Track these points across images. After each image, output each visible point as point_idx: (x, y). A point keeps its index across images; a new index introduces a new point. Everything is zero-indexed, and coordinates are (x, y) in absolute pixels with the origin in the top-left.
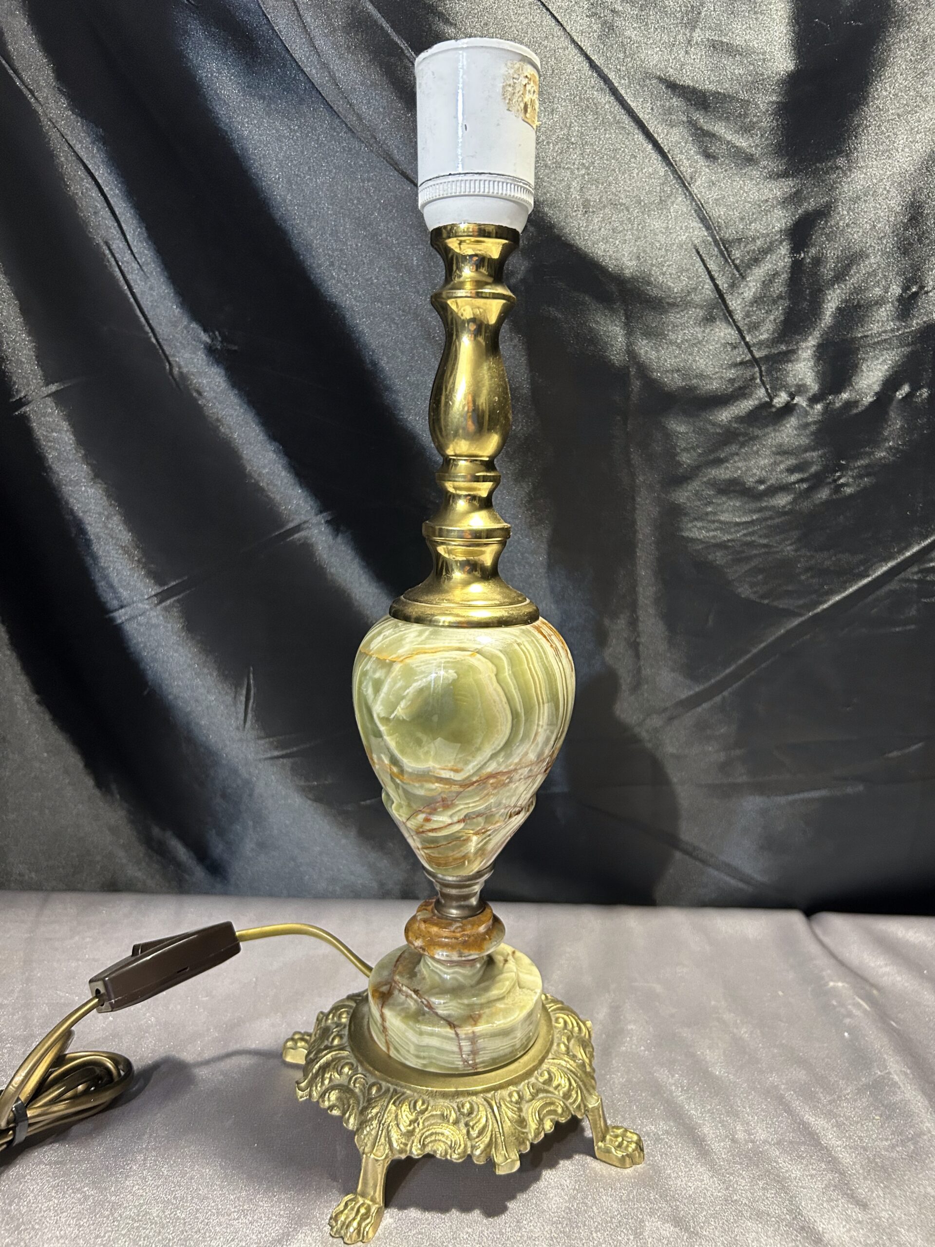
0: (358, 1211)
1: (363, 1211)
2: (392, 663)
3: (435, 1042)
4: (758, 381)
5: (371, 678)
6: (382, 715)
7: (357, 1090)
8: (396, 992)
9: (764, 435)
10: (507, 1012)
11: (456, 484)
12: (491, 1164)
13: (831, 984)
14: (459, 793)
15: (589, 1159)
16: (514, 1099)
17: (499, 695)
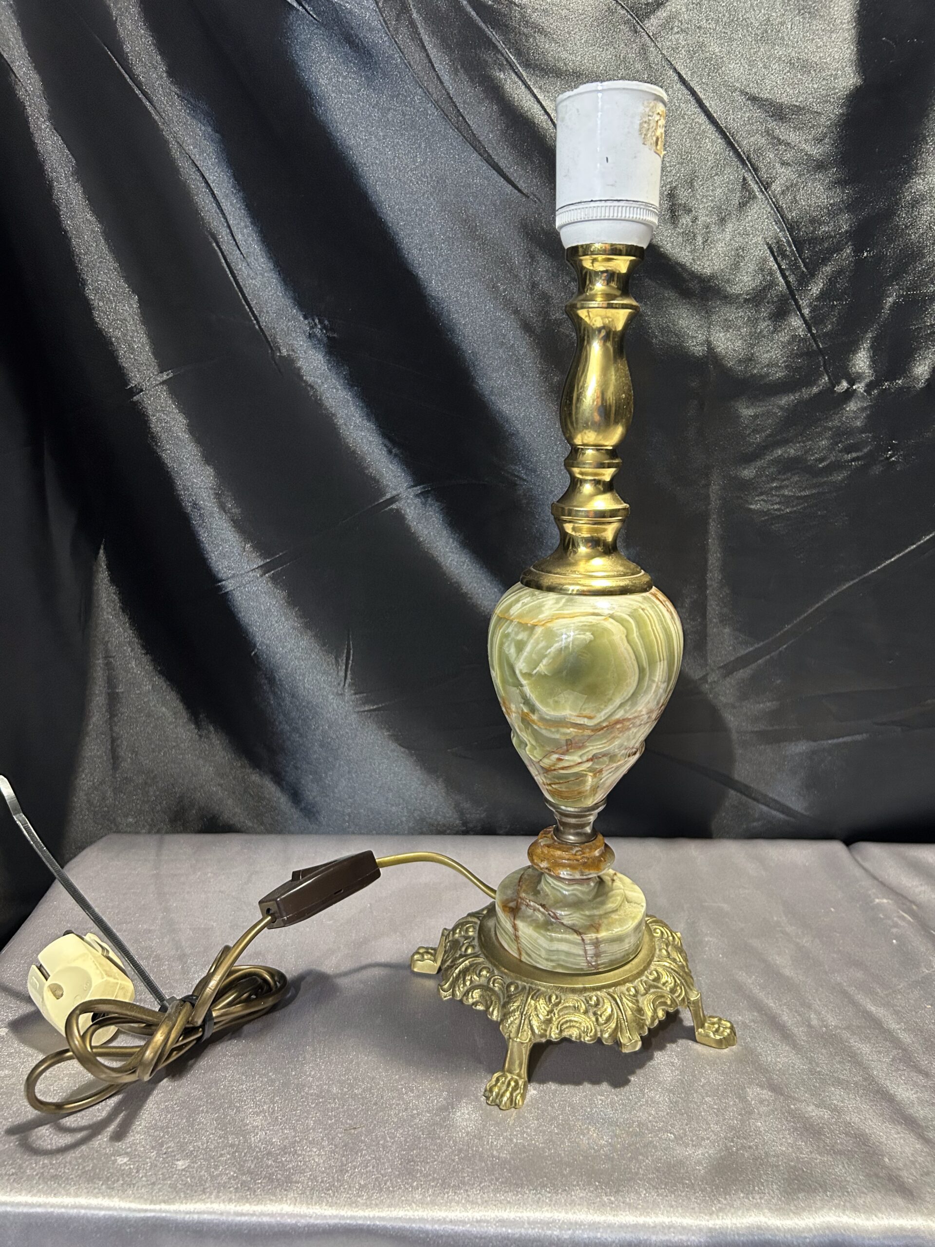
0: (509, 1084)
1: (513, 1084)
2: (534, 627)
3: (564, 947)
4: (822, 369)
5: (513, 639)
6: (524, 671)
7: (496, 989)
8: (523, 907)
9: (827, 418)
10: (622, 921)
11: (583, 470)
12: (618, 1044)
13: (877, 901)
14: (590, 736)
15: (690, 1043)
16: (631, 993)
17: (629, 654)
